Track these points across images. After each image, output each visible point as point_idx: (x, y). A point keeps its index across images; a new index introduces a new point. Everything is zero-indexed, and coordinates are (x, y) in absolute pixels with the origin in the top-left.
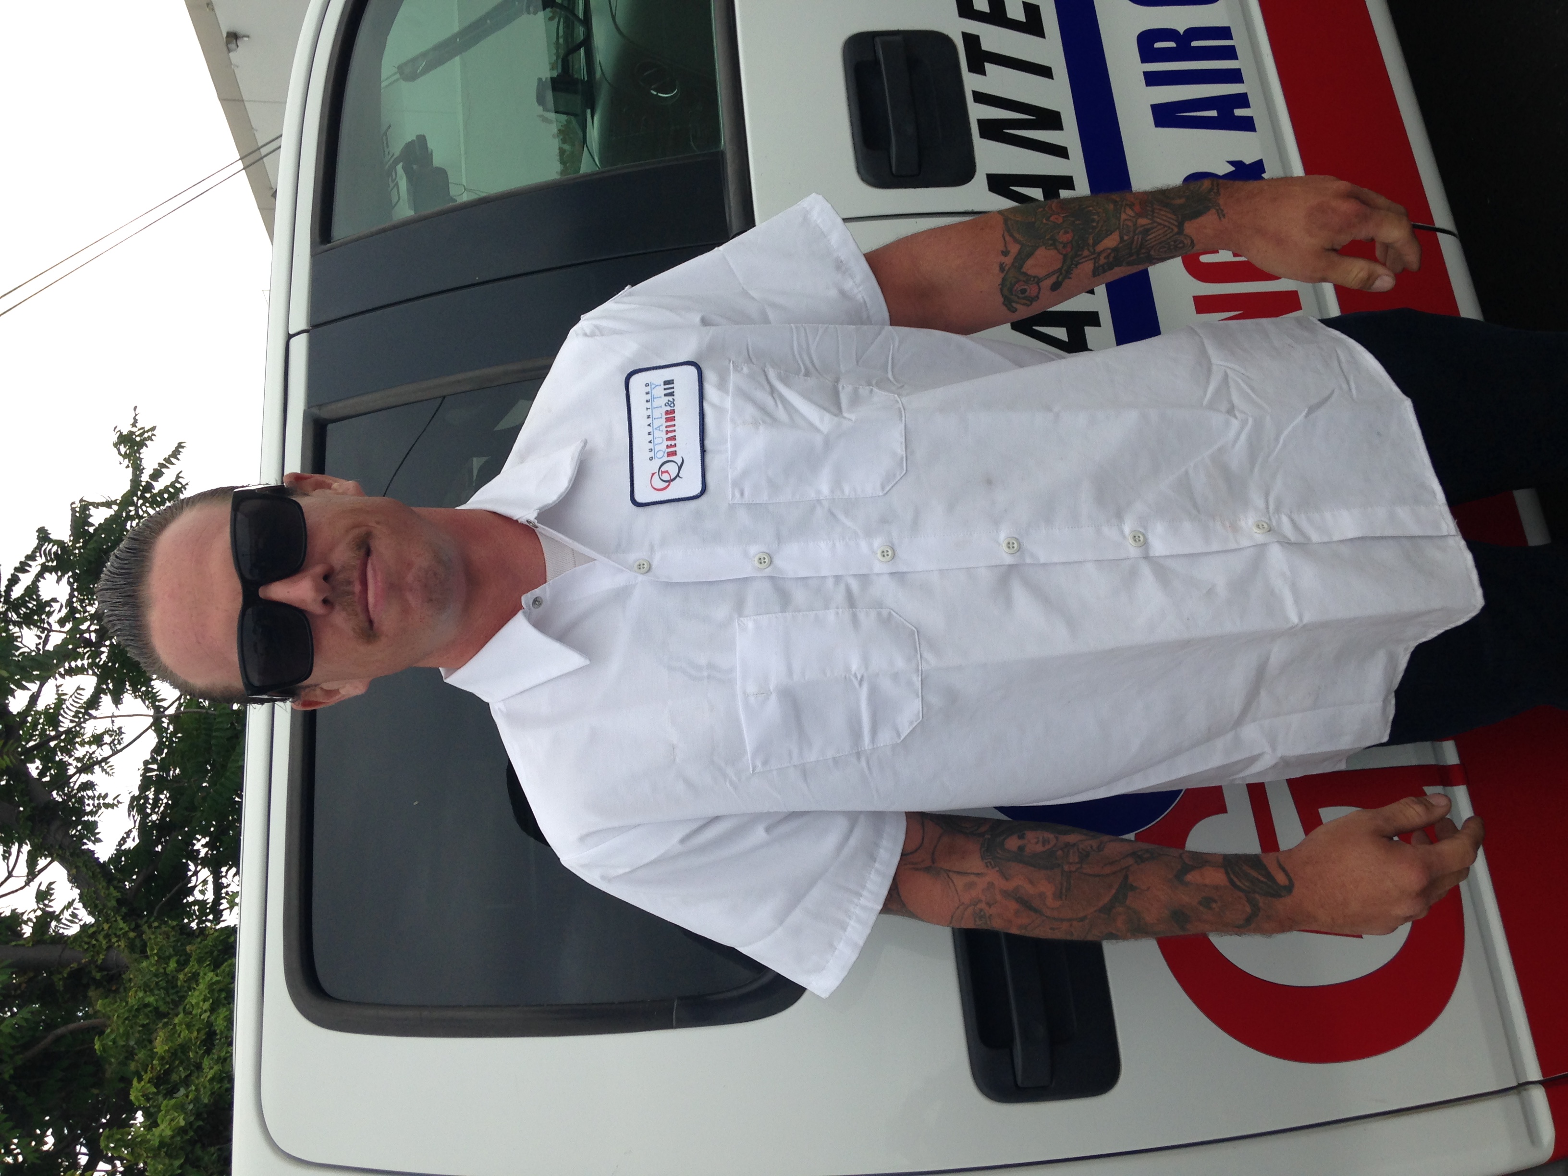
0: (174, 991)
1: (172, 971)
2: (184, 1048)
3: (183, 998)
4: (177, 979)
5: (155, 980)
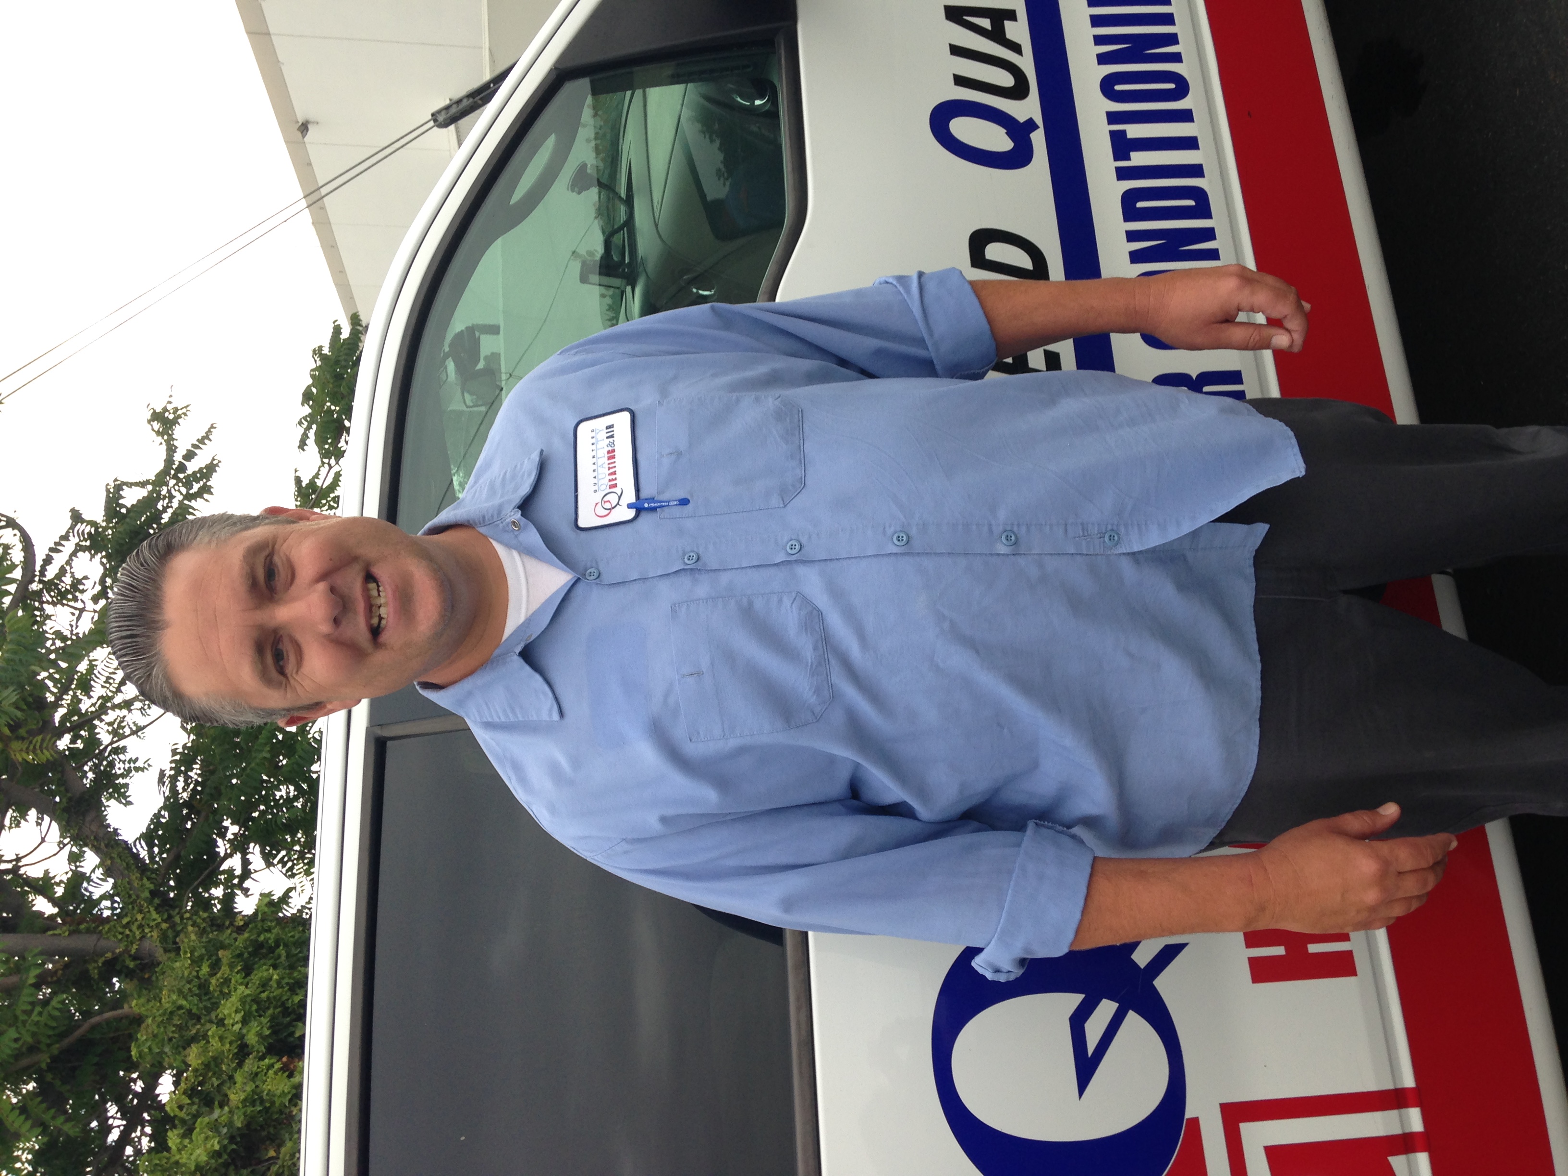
0: (207, 997)
1: (204, 975)
2: (217, 1060)
3: (216, 1006)
4: (210, 983)
5: (188, 986)
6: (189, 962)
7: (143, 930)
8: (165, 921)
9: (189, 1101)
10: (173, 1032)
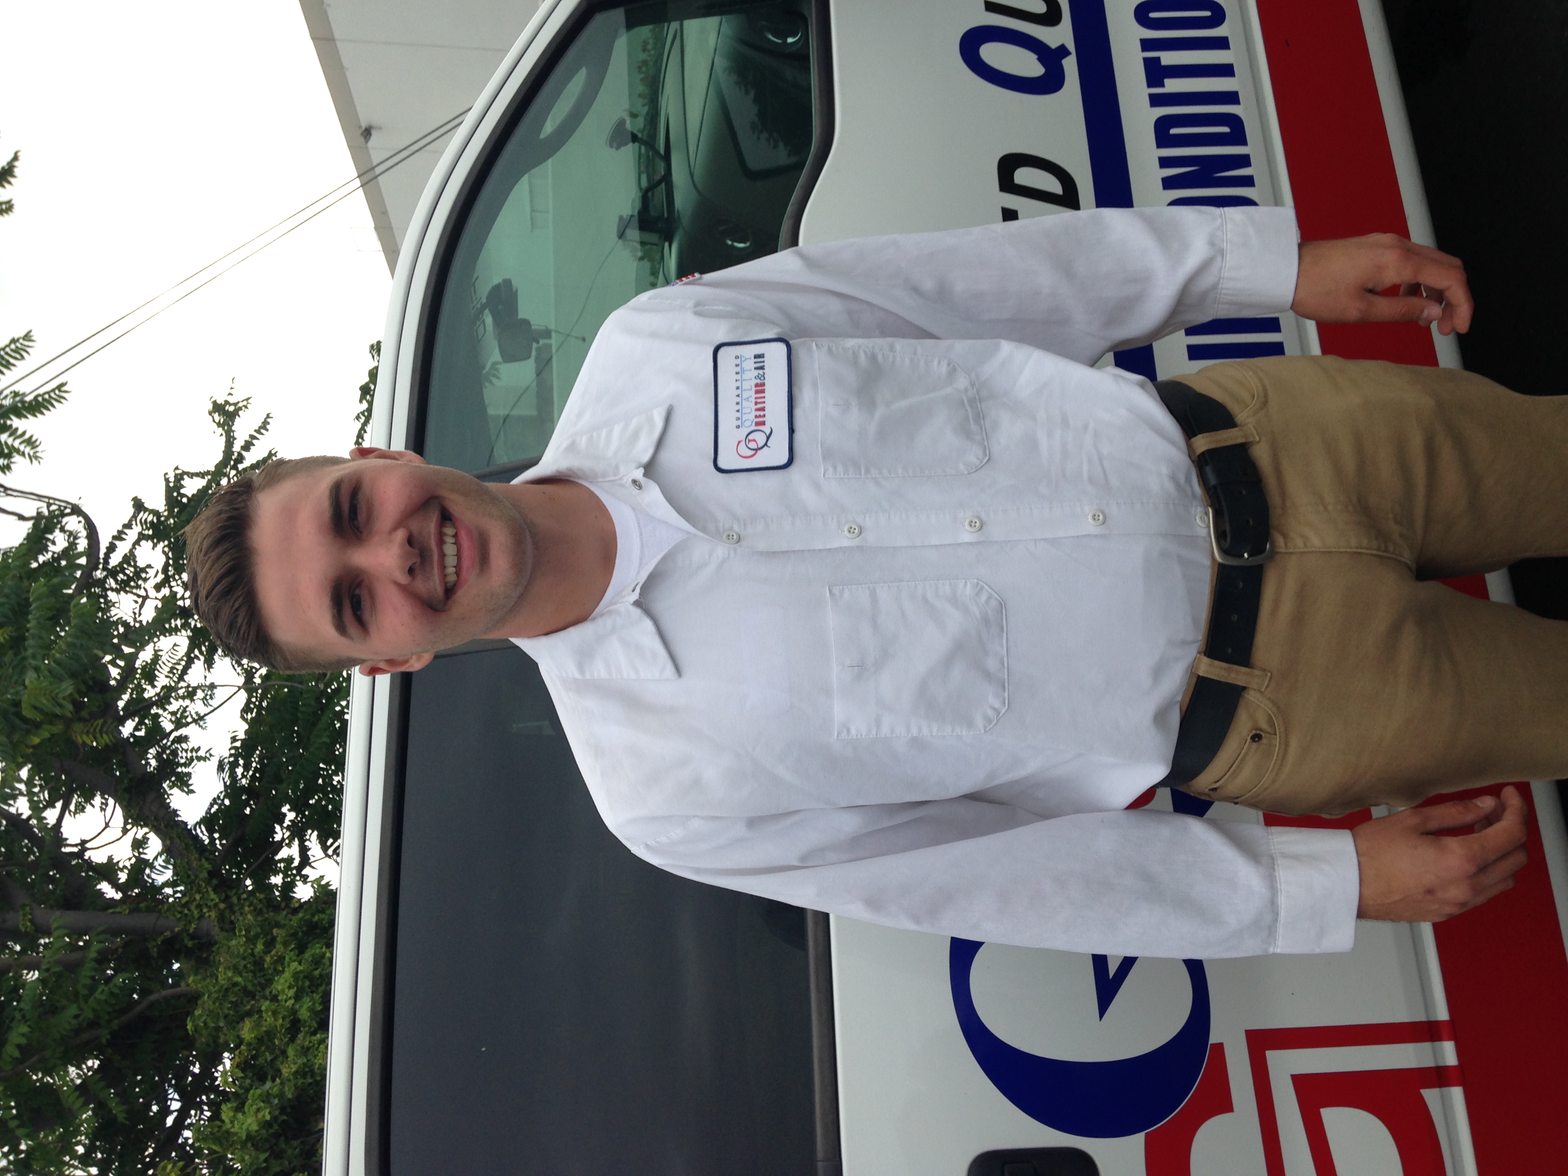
0: (262, 974)
1: (259, 953)
2: (270, 1035)
3: (270, 982)
4: (264, 960)
5: (243, 963)
6: (244, 939)
7: (201, 910)
8: (223, 901)
9: (242, 1075)
10: (229, 1009)
